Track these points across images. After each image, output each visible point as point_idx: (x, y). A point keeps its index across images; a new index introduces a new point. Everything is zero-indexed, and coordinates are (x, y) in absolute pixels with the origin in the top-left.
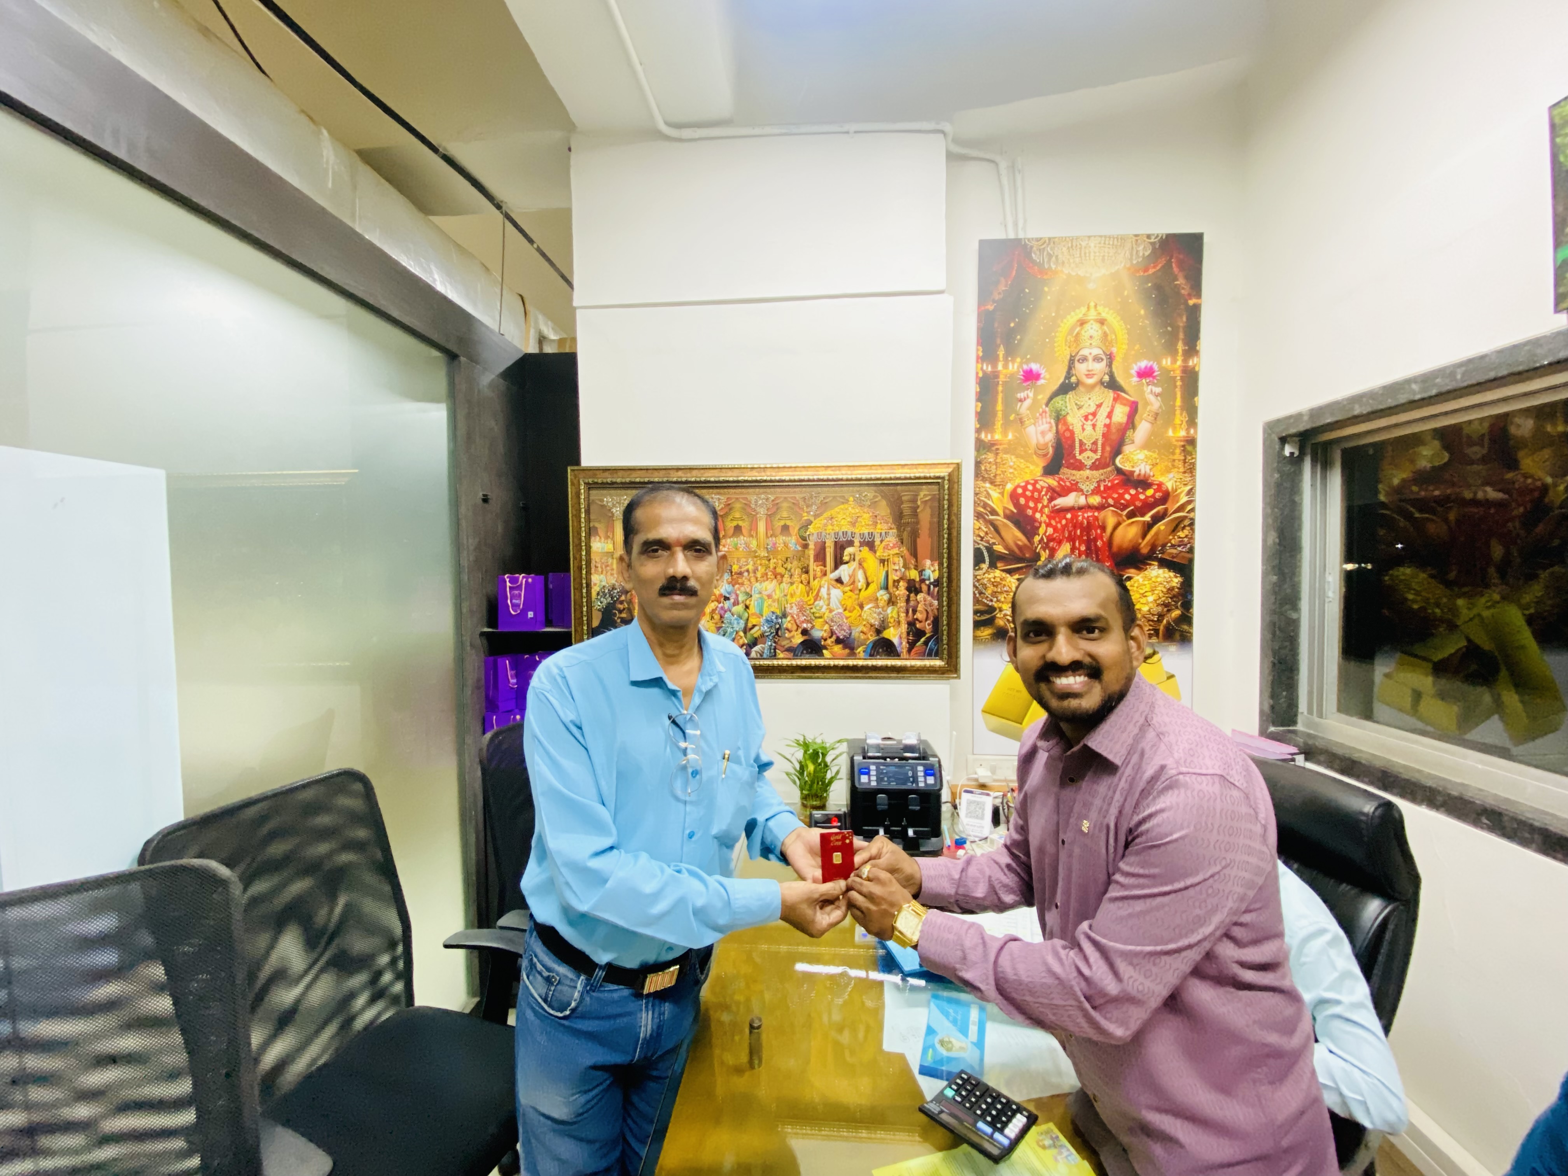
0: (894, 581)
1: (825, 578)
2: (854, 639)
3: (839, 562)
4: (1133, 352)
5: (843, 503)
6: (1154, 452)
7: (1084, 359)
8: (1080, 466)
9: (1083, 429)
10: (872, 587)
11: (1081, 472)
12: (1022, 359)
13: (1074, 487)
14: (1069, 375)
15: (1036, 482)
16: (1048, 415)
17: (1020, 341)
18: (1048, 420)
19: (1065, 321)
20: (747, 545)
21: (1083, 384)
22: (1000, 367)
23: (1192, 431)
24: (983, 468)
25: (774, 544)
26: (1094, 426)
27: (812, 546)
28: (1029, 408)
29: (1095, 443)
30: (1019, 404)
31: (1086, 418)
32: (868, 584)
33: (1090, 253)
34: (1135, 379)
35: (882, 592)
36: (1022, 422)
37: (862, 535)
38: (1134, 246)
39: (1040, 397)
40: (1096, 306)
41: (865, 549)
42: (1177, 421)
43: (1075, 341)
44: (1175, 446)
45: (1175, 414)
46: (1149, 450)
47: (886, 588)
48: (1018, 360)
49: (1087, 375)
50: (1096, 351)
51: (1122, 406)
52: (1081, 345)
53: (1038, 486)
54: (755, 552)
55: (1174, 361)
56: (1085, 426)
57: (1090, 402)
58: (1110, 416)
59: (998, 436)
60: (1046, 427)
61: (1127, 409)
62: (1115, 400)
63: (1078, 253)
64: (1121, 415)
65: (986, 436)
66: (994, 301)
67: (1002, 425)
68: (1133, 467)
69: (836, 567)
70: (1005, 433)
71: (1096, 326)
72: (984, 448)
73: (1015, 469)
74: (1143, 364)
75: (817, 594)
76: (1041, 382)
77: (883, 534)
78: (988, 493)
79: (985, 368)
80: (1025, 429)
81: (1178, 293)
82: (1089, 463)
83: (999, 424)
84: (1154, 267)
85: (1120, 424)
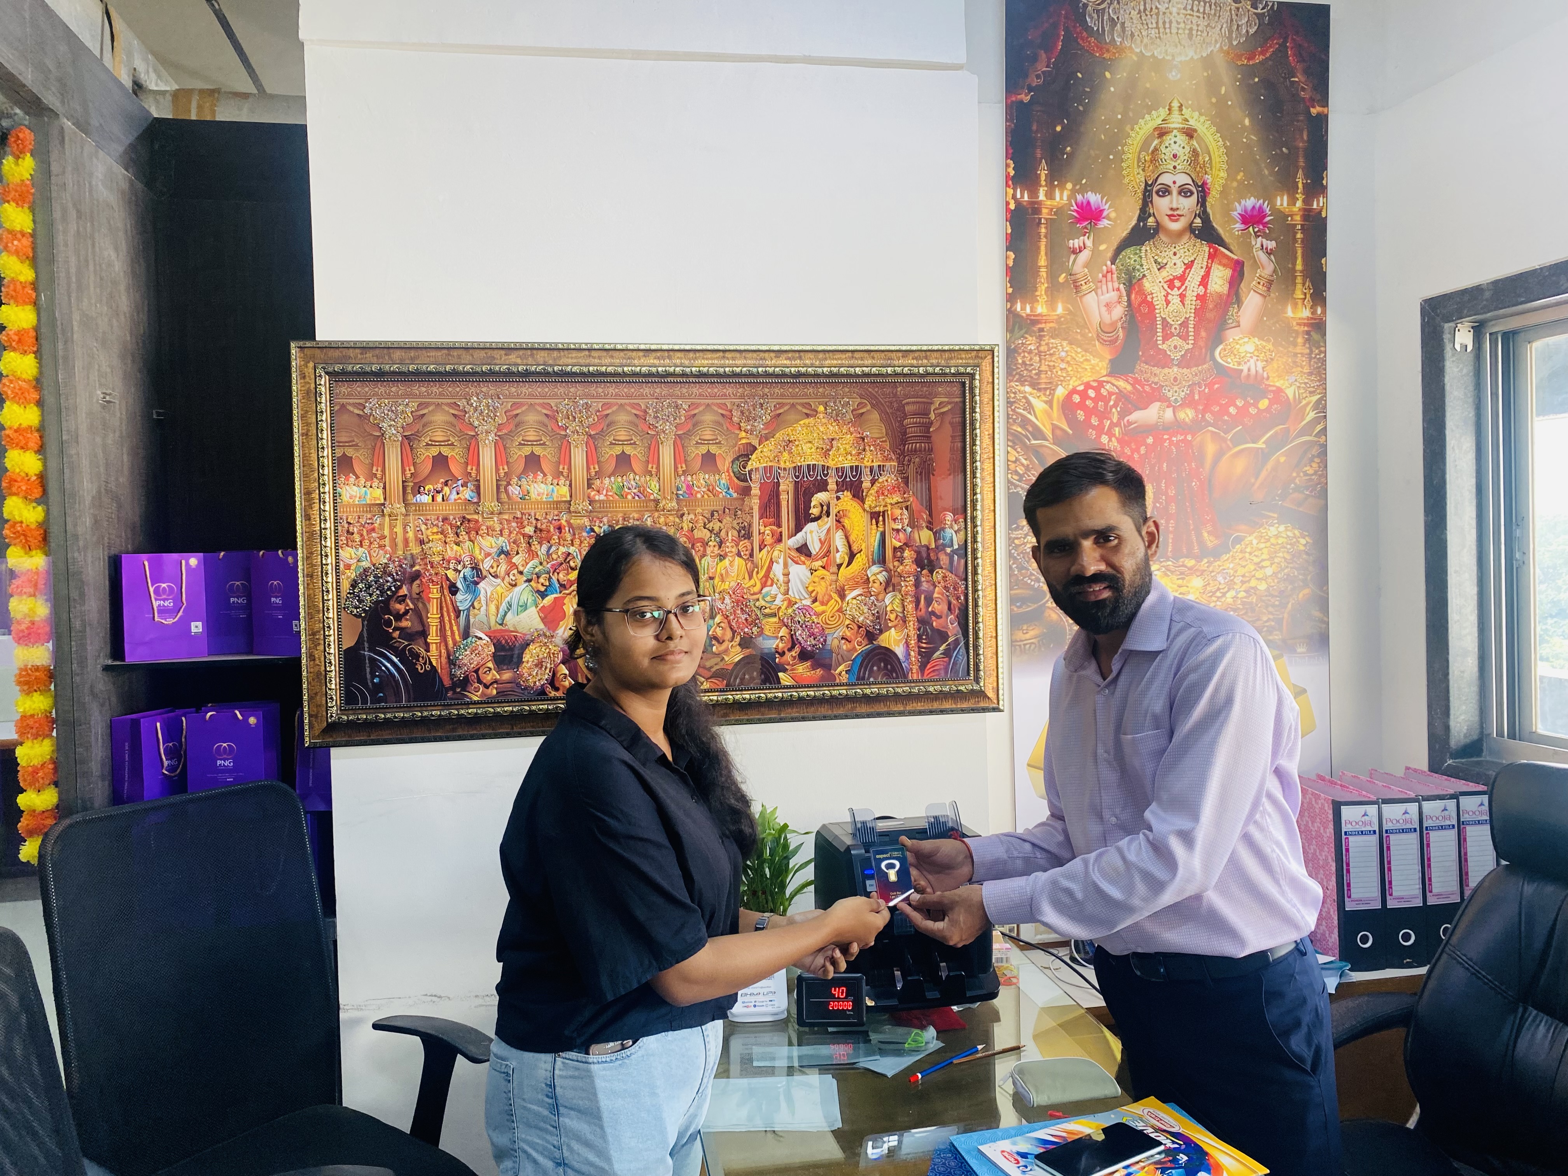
0: (895, 549)
1: (780, 547)
2: (831, 652)
3: (802, 518)
4: (1235, 184)
5: (808, 416)
6: (1268, 341)
7: (1165, 191)
8: (1164, 361)
9: (1168, 303)
10: (860, 560)
11: (1166, 370)
12: (1074, 186)
13: (1155, 395)
14: (1144, 214)
15: (1101, 384)
16: (1115, 276)
17: (1071, 155)
18: (1116, 285)
19: (1136, 127)
20: (642, 491)
21: (1168, 232)
22: (1042, 196)
23: (1319, 311)
24: (1020, 361)
25: (690, 487)
26: (1182, 297)
27: (755, 491)
28: (1087, 265)
29: (1184, 324)
30: (1073, 257)
31: (1171, 284)
32: (852, 556)
33: (1171, 22)
34: (1239, 226)
35: (875, 569)
36: (1077, 288)
37: (840, 471)
38: (1234, 17)
39: (1103, 247)
40: (1181, 107)
41: (847, 496)
42: (1299, 294)
43: (1151, 161)
44: (1297, 332)
45: (1295, 284)
46: (1262, 339)
47: (882, 561)
48: (1069, 186)
49: (1169, 216)
50: (1183, 179)
51: (1221, 268)
52: (1162, 169)
53: (1104, 392)
54: (657, 501)
55: (1293, 201)
56: (1170, 297)
57: (1175, 259)
58: (1204, 282)
59: (1041, 309)
60: (1112, 296)
61: (1228, 273)
62: (1211, 257)
63: (1154, 22)
64: (1220, 282)
65: (1023, 309)
66: (1030, 89)
67: (1047, 289)
68: (1239, 364)
69: (798, 528)
70: (1051, 304)
71: (1182, 139)
72: (1020, 328)
73: (1068, 362)
74: (1250, 202)
75: (767, 575)
76: (1104, 223)
77: (876, 468)
78: (1028, 402)
79: (1019, 196)
80: (1081, 297)
81: (1295, 98)
82: (1176, 356)
83: (1042, 288)
84: (1262, 53)
85: (1220, 296)
